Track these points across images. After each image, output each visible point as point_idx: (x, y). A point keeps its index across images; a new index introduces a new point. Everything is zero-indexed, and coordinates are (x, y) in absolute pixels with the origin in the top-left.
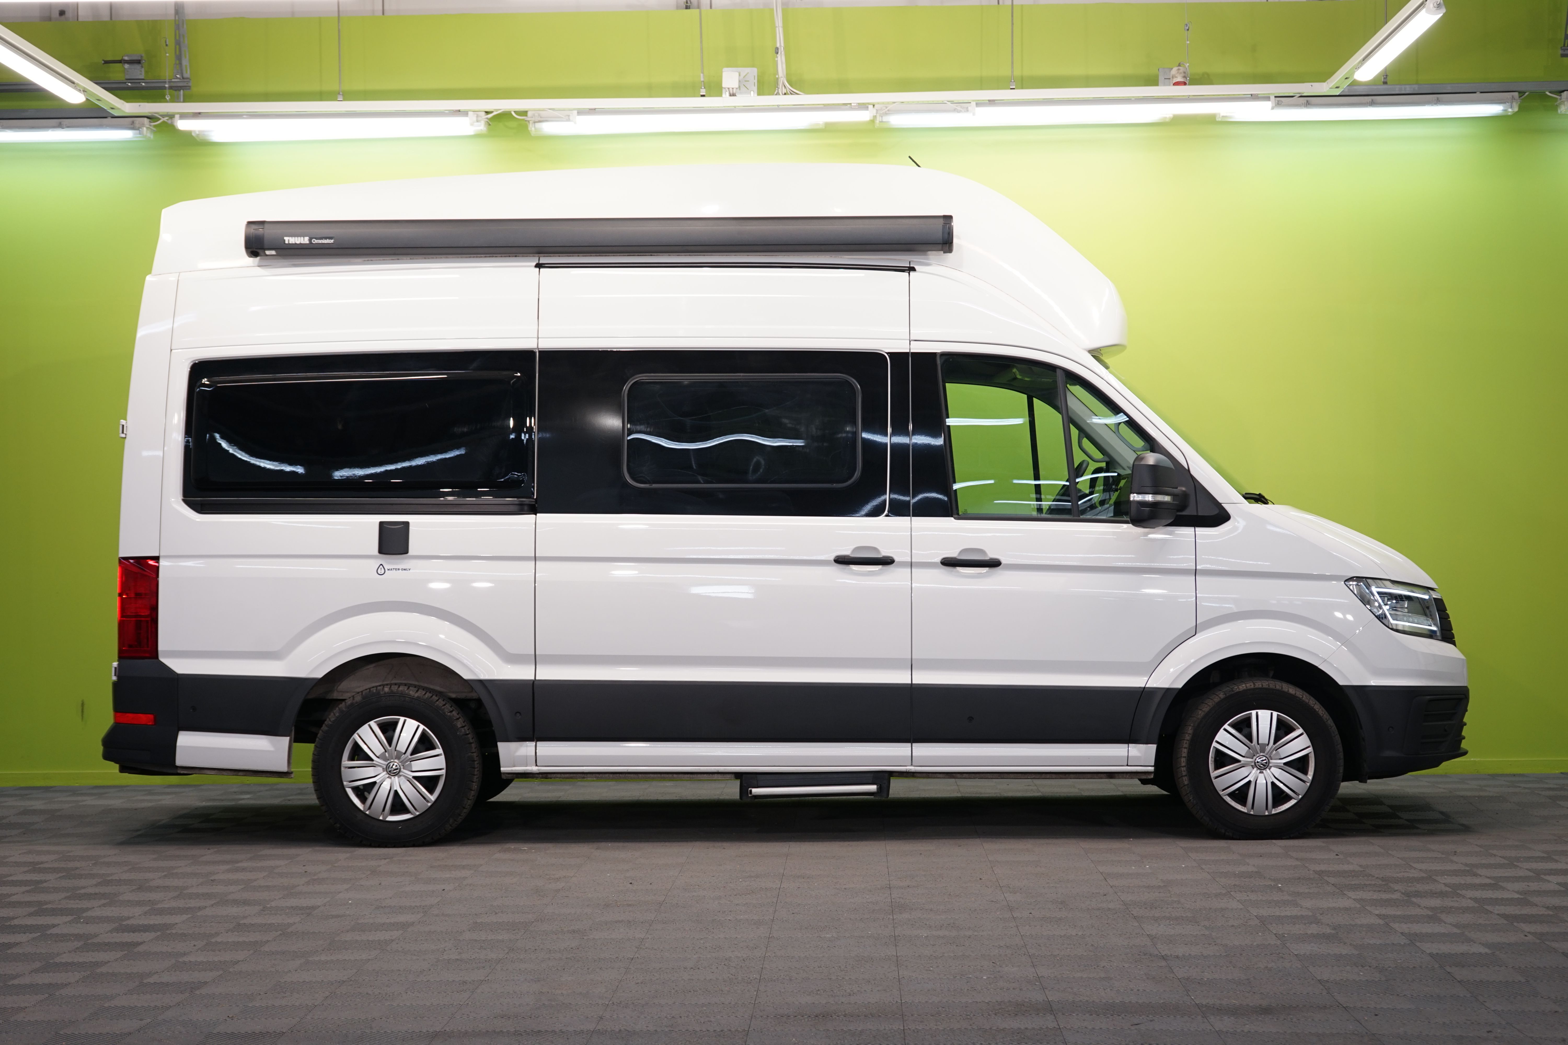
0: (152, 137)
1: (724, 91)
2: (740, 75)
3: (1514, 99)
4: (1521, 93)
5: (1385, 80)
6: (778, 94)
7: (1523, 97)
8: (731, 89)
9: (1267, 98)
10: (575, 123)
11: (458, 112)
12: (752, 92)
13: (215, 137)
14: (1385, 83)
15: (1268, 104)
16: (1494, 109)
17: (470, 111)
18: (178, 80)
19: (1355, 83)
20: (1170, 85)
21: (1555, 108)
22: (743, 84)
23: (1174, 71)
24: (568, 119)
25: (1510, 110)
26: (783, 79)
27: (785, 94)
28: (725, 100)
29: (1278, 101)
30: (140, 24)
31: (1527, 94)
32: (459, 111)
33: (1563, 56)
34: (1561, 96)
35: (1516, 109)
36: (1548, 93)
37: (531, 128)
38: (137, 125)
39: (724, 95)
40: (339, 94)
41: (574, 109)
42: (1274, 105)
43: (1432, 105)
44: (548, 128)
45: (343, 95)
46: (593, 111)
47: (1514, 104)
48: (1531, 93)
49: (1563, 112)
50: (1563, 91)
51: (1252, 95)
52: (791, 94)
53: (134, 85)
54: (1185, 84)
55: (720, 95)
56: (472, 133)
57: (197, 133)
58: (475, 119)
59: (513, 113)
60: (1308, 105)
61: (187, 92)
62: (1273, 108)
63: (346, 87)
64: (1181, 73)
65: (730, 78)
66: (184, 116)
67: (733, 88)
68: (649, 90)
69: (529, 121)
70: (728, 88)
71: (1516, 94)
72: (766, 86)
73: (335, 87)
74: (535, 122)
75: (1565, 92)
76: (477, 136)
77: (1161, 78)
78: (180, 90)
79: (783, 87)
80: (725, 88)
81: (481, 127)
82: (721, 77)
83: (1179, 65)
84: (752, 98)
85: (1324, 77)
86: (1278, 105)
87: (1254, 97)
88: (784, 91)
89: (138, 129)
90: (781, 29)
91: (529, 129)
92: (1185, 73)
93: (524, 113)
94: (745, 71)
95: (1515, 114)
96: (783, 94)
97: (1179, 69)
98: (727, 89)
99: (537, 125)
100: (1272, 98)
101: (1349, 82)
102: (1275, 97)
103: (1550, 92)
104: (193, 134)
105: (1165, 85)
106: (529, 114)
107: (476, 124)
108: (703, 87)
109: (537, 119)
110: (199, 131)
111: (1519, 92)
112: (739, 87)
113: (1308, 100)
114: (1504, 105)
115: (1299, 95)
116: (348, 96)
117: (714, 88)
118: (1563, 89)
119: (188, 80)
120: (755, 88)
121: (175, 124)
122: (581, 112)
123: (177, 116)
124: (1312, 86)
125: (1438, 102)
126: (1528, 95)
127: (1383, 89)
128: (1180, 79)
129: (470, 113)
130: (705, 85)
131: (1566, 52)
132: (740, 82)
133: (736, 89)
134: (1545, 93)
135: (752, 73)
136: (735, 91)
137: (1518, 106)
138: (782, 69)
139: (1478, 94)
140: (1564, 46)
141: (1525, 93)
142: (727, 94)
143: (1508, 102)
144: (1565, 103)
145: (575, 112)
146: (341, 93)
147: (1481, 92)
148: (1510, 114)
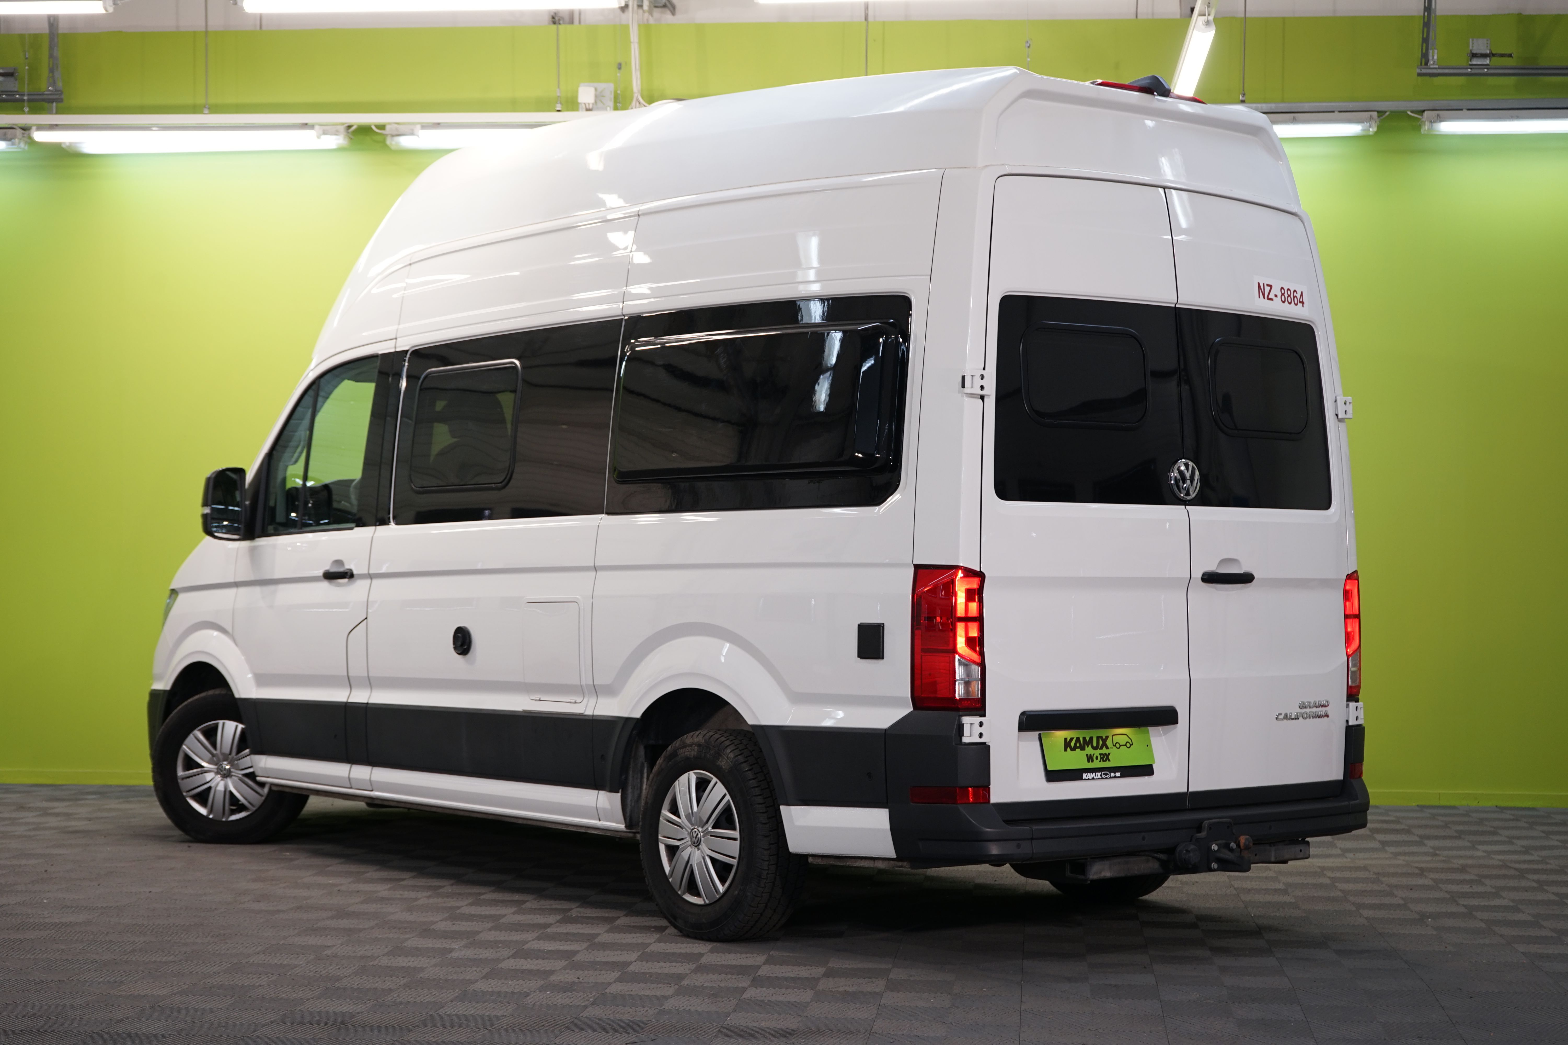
0: (26, 148)
1: (580, 106)
2: (596, 90)
3: (1372, 119)
4: (1380, 113)
5: (1243, 99)
6: (632, 108)
7: (1384, 116)
8: (587, 105)
10: (418, 136)
11: (305, 126)
12: (608, 108)
13: (87, 149)
16: (1353, 129)
17: (317, 124)
18: (50, 93)
21: (1418, 128)
22: (599, 99)
24: (412, 134)
25: (1369, 130)
26: (637, 95)
27: (638, 107)
28: (581, 115)
30: (22, 36)
31: (1388, 113)
32: (306, 124)
33: (1419, 75)
34: (1422, 115)
35: (1375, 129)
36: (1409, 113)
37: (388, 141)
38: (9, 136)
39: (579, 111)
40: (205, 107)
41: (419, 123)
43: (1289, 124)
44: (406, 142)
45: (209, 108)
46: (437, 125)
47: (1373, 123)
48: (1392, 112)
49: (1426, 133)
50: (1423, 111)
52: (644, 107)
53: (9, 97)
55: (576, 110)
57: (68, 144)
58: (321, 132)
59: (374, 128)
61: (60, 105)
63: (212, 100)
65: (586, 93)
66: (40, 128)
67: (589, 104)
68: (514, 105)
69: (387, 135)
70: (585, 104)
71: (1375, 114)
72: (621, 101)
73: (201, 100)
74: (393, 136)
75: (1426, 112)
78: (52, 102)
79: (637, 102)
80: (581, 103)
81: (342, 141)
82: (577, 92)
84: (609, 114)
88: (637, 105)
89: (10, 140)
90: (636, 46)
93: (382, 127)
94: (601, 86)
95: (1376, 133)
96: (636, 109)
98: (583, 105)
99: (395, 139)
103: (1412, 112)
104: (63, 146)
106: (388, 127)
107: (323, 137)
109: (395, 133)
110: (70, 143)
111: (1378, 112)
112: (596, 102)
114: (1363, 124)
116: (213, 110)
117: (571, 104)
118: (1423, 109)
119: (60, 92)
120: (611, 104)
121: (31, 135)
122: (425, 126)
123: (34, 128)
125: (1294, 121)
126: (1389, 115)
129: (317, 127)
130: (558, 100)
131: (1424, 71)
132: (596, 96)
133: (593, 104)
134: (1407, 112)
135: (608, 88)
136: (591, 106)
137: (1376, 126)
138: (636, 85)
139: (1336, 113)
140: (1421, 64)
141: (1385, 112)
142: (584, 109)
143: (1366, 122)
144: (1426, 123)
145: (419, 126)
146: (207, 106)
147: (1340, 112)
148: (1371, 133)
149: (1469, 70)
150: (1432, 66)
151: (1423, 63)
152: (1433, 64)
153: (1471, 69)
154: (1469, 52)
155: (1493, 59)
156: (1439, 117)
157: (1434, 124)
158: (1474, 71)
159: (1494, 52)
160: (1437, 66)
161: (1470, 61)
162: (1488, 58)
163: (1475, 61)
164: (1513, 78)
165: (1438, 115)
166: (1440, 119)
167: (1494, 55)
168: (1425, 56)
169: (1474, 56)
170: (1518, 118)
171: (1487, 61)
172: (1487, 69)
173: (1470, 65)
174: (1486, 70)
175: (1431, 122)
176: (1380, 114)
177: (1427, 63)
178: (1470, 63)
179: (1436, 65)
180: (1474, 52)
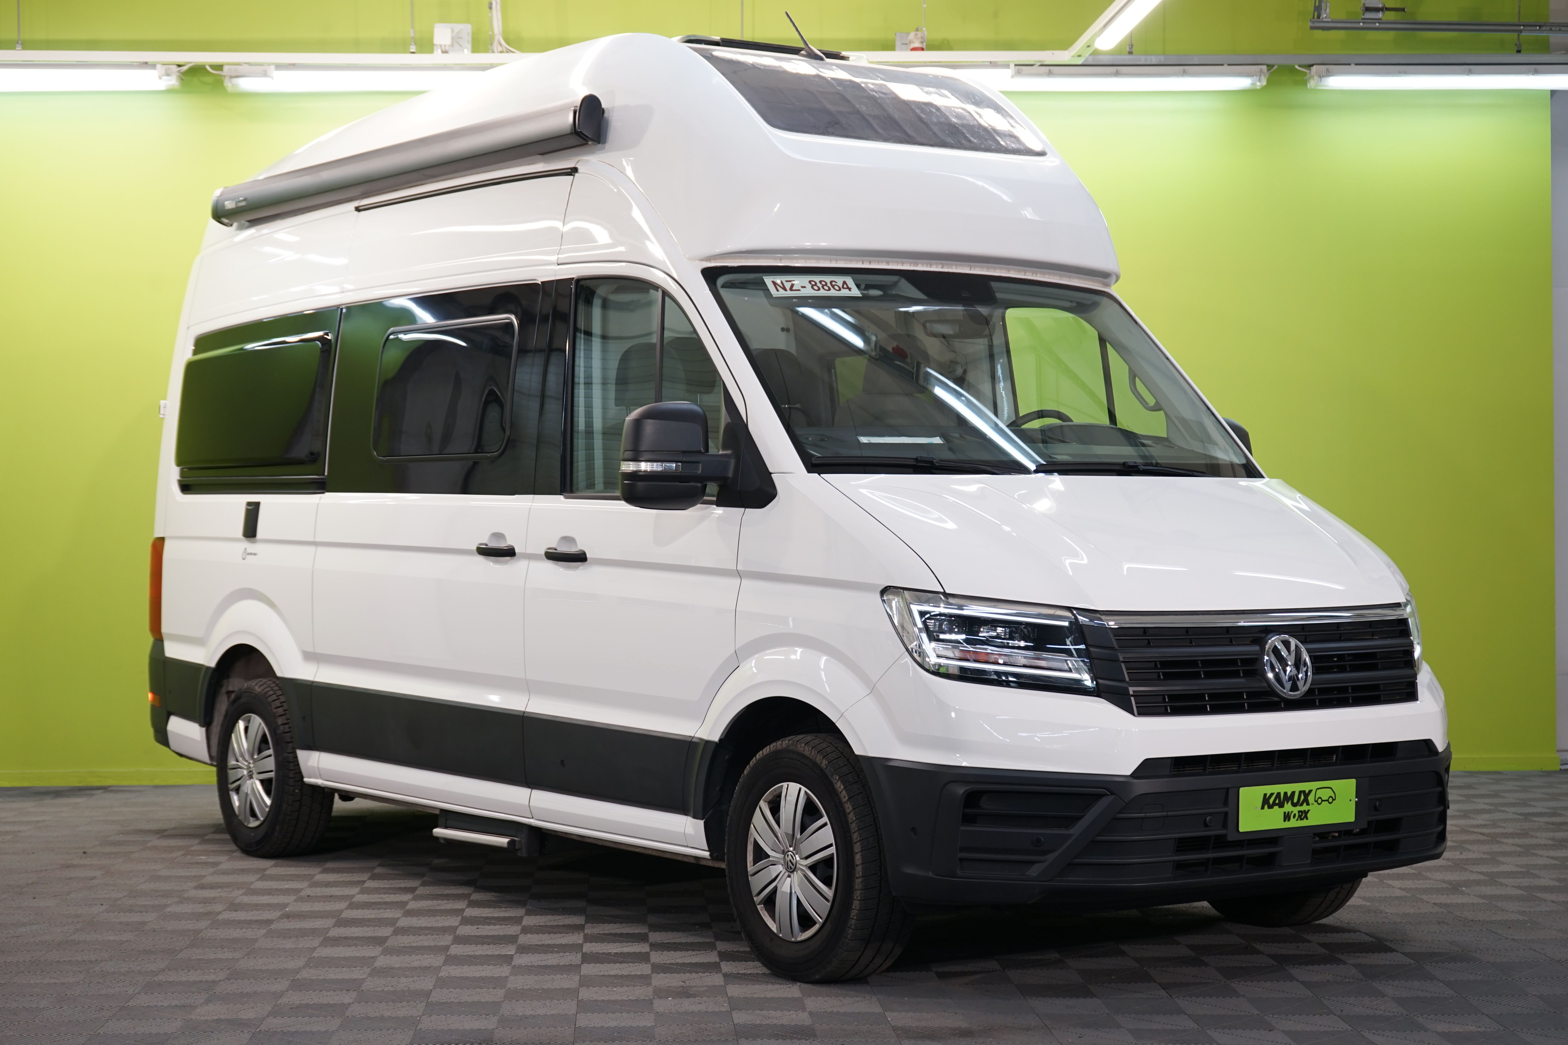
1: (435, 48)
2: (453, 31)
3: (1263, 72)
4: (1270, 66)
5: (1131, 50)
6: (493, 52)
7: (1272, 70)
8: (443, 47)
9: (1007, 66)
10: (272, 78)
11: (145, 65)
12: (466, 51)
14: (1130, 53)
15: (1009, 72)
16: (1242, 83)
17: (158, 63)
19: (1096, 53)
20: (907, 50)
21: (1305, 83)
22: (456, 40)
23: (912, 36)
24: (265, 74)
25: (1258, 84)
26: (499, 37)
27: (501, 52)
28: (437, 57)
29: (1018, 69)
31: (1275, 67)
32: (146, 63)
33: (1312, 28)
34: (1310, 70)
35: (1264, 83)
36: (1297, 67)
37: (228, 84)
39: (435, 52)
40: (18, 43)
41: (273, 64)
42: (1014, 73)
43: (1178, 77)
44: (246, 84)
45: (21, 44)
46: (292, 66)
47: (1263, 77)
48: (1279, 66)
49: (1312, 87)
50: (1312, 65)
51: (990, 62)
52: (507, 52)
54: (922, 49)
55: (431, 51)
56: (163, 88)
58: (163, 72)
59: (208, 68)
60: (1050, 74)
62: (1012, 77)
63: (26, 35)
64: (918, 38)
65: (442, 35)
67: (445, 46)
68: (357, 46)
69: (225, 76)
70: (441, 46)
71: (1264, 68)
72: (480, 44)
73: (14, 36)
74: (231, 77)
75: (1315, 67)
76: (170, 91)
77: (898, 44)
79: (499, 46)
80: (436, 45)
81: (172, 81)
82: (433, 33)
83: (917, 30)
84: (467, 56)
85: (1065, 45)
86: (1018, 73)
87: (993, 65)
88: (500, 49)
91: (225, 84)
92: (922, 38)
93: (219, 67)
94: (458, 27)
95: (1263, 88)
96: (498, 52)
97: (916, 35)
98: (439, 47)
99: (235, 81)
100: (1012, 66)
101: (1091, 50)
102: (1016, 65)
103: (1300, 66)
105: (901, 50)
106: (226, 68)
107: (164, 78)
108: (413, 44)
109: (234, 74)
111: (1268, 65)
112: (452, 43)
113: (1050, 69)
114: (1252, 78)
115: (1039, 64)
116: (27, 45)
117: (425, 45)
118: (1311, 63)
120: (469, 46)
122: (279, 67)
124: (1053, 54)
125: (1184, 74)
126: (1276, 69)
127: (1128, 59)
128: (917, 44)
129: (159, 66)
130: (415, 41)
131: (1316, 25)
132: (453, 38)
133: (449, 46)
134: (1294, 66)
135: (466, 29)
136: (447, 48)
137: (1266, 80)
138: (497, 26)
139: (1226, 67)
140: (1314, 18)
141: (1273, 66)
142: (439, 51)
143: (1256, 76)
144: (1315, 77)
145: (273, 67)
146: (20, 42)
147: (1229, 65)
148: (1258, 88)
149: (1361, 24)
150: (1325, 20)
151: (1316, 17)
152: (1326, 17)
153: (1363, 23)
154: (1362, 5)
155: (1387, 13)
156: (1329, 72)
157: (1323, 79)
158: (1366, 25)
159: (1387, 6)
160: (1330, 20)
161: (1363, 15)
162: (1381, 12)
163: (1369, 15)
164: (1392, 33)
165: (1327, 70)
166: (1329, 74)
167: (1388, 9)
168: (1318, 9)
169: (1368, 9)
170: (1406, 73)
171: (1380, 15)
172: (1379, 23)
173: (1363, 19)
174: (1377, 24)
175: (1320, 77)
176: (1270, 68)
177: (1319, 17)
178: (1363, 17)
179: (1329, 18)
180: (1367, 5)
